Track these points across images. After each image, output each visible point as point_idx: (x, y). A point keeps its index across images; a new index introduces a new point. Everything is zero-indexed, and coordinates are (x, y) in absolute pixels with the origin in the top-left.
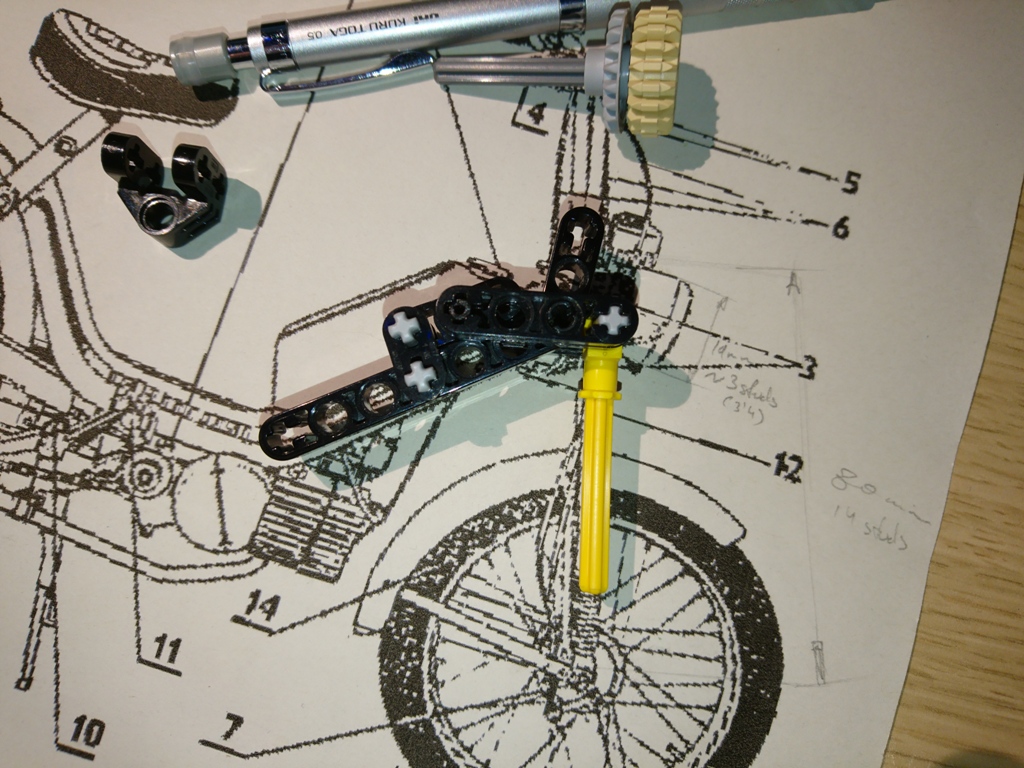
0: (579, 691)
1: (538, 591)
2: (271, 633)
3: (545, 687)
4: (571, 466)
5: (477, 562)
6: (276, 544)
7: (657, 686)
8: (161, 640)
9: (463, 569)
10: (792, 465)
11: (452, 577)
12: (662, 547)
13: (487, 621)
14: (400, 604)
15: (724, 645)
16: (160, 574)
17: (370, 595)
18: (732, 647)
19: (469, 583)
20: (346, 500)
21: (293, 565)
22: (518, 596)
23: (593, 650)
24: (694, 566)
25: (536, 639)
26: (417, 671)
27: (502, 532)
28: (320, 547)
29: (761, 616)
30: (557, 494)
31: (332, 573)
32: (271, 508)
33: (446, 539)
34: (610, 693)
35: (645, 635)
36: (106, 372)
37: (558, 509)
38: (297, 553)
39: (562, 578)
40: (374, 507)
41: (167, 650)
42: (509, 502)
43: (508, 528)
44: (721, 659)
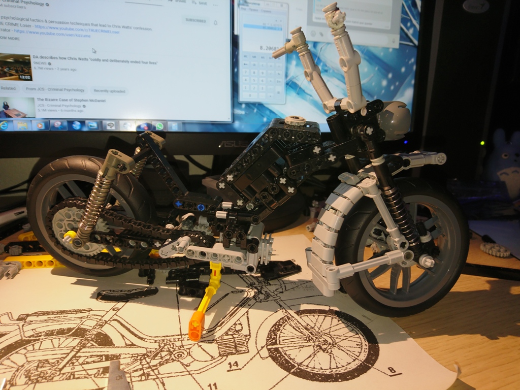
0: (326, 345)
1: (299, 333)
2: (240, 369)
3: (318, 348)
5: (280, 334)
6: (227, 352)
7: (342, 336)
8: (210, 386)
9: (278, 337)
11: (276, 339)
12: (317, 315)
13: (293, 343)
14: (269, 350)
15: (346, 323)
17: (260, 351)
19: (282, 338)
20: (238, 337)
21: (235, 354)
22: (295, 335)
23: (321, 337)
24: (326, 315)
25: (307, 341)
26: (286, 360)
28: (239, 348)
30: (286, 317)
31: (246, 351)
32: (220, 346)
33: (269, 334)
34: (333, 342)
35: (329, 329)
38: (234, 351)
39: (302, 328)
40: (246, 336)
41: (213, 387)
42: (277, 322)
43: (281, 326)
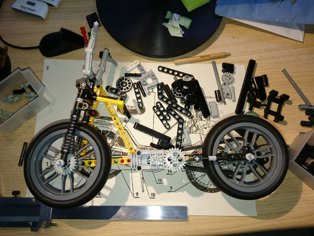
2: (172, 175)
8: (159, 180)
16: (156, 171)
26: (192, 174)
36: (141, 148)
41: (160, 181)
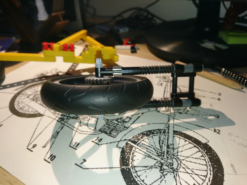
0: (169, 167)
1: (159, 146)
2: (99, 145)
3: (160, 165)
4: (167, 126)
5: (145, 139)
6: (105, 130)
7: (190, 169)
8: (76, 143)
9: (142, 140)
10: (218, 131)
11: (139, 140)
12: (189, 142)
13: (146, 149)
14: (127, 144)
15: (207, 162)
16: (80, 132)
17: (121, 141)
18: (209, 163)
19: (143, 142)
20: (120, 125)
21: (107, 134)
22: (154, 146)
23: (172, 159)
24: (197, 146)
25: (158, 155)
27: (151, 135)
28: (113, 132)
29: (215, 157)
30: (164, 130)
31: (114, 136)
32: (106, 125)
33: (139, 134)
34: (177, 169)
35: (186, 158)
37: (164, 132)
38: (108, 132)
39: (165, 144)
40: (125, 127)
41: (76, 145)
43: (153, 134)
44: (206, 165)
